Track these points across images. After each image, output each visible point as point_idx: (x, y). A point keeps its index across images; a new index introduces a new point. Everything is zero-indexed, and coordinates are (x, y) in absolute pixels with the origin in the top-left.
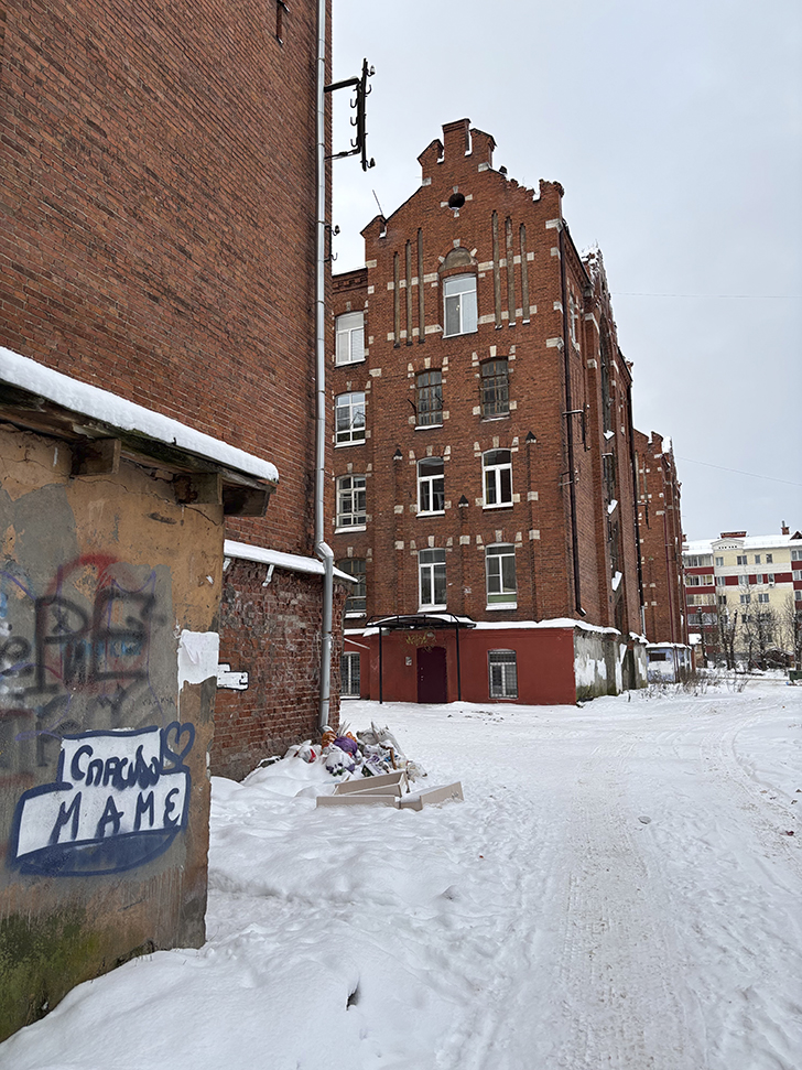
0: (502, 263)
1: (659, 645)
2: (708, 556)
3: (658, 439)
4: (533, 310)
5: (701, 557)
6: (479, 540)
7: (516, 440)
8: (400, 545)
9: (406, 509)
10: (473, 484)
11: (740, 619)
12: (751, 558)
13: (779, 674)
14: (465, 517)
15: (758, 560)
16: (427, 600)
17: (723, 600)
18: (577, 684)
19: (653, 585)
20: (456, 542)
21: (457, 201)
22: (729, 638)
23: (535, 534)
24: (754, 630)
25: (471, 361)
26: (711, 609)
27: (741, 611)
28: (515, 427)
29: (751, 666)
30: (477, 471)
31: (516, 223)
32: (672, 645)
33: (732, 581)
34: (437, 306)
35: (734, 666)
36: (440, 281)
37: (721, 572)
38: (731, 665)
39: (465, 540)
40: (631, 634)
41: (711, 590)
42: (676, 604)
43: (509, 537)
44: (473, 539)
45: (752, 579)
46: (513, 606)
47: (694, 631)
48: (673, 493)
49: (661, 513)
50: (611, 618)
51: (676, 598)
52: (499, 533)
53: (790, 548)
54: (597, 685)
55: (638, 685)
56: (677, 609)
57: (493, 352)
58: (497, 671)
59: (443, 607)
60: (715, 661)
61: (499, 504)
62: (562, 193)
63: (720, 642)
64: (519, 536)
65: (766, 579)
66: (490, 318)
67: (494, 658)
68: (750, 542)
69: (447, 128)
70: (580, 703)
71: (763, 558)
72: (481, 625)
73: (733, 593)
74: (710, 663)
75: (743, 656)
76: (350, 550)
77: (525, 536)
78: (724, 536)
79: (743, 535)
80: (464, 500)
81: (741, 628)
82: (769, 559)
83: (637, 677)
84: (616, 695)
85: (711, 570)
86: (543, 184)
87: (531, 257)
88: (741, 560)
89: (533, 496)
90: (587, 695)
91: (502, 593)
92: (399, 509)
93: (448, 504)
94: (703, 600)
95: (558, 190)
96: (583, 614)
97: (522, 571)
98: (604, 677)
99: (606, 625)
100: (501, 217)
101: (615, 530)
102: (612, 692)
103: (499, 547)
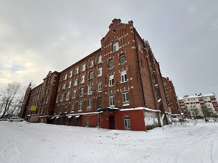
0: (122, 37)
1: (175, 115)
2: (182, 100)
3: (168, 78)
4: (129, 43)
5: (181, 100)
6: (121, 90)
7: (127, 68)
8: (106, 93)
9: (107, 86)
10: (119, 79)
11: (190, 110)
12: (190, 100)
13: (202, 120)
14: (118, 86)
15: (192, 100)
16: (111, 105)
17: (186, 107)
18: (146, 125)
19: (171, 103)
20: (116, 91)
21: (115, 31)
22: (189, 114)
23: (132, 87)
24: (194, 112)
25: (118, 55)
26: (185, 109)
27: (191, 109)
28: (127, 65)
29: (195, 118)
30: (120, 76)
31: (125, 30)
32: (177, 115)
33: (188, 104)
34: (112, 48)
35: (191, 119)
36: (112, 44)
37: (185, 102)
38: (191, 118)
39: (118, 90)
40: (165, 112)
41: (184, 105)
42: (177, 107)
43: (127, 89)
44: (120, 90)
45: (192, 103)
46: (128, 105)
47: (182, 112)
48: (173, 88)
49: (171, 90)
50: (158, 108)
51: (177, 106)
52: (125, 88)
53: (198, 97)
54: (154, 125)
55: (168, 124)
56: (177, 108)
57: (122, 53)
58: (126, 121)
59: (114, 106)
60: (187, 117)
61: (125, 82)
62: (133, 23)
63: (188, 114)
64: (129, 88)
65: (194, 103)
66: (121, 47)
67: (125, 118)
68: (189, 97)
69: (113, 21)
70: (147, 131)
71: (193, 99)
72: (122, 110)
73: (188, 106)
74: (186, 118)
75: (193, 117)
76: (100, 96)
77: (130, 88)
78: (184, 96)
79: (188, 96)
80: (117, 82)
81: (191, 112)
82: (194, 100)
83: (168, 122)
84: (161, 127)
85: (183, 102)
86: (129, 22)
87: (127, 34)
88: (189, 100)
89: (131, 79)
90: (150, 128)
91: (126, 102)
92: (106, 86)
93: (115, 83)
94: (183, 107)
95: (132, 22)
96: (146, 106)
97: (130, 96)
98: (158, 122)
99: (157, 109)
100: (122, 30)
101: (158, 90)
102: (160, 126)
103: (125, 92)
